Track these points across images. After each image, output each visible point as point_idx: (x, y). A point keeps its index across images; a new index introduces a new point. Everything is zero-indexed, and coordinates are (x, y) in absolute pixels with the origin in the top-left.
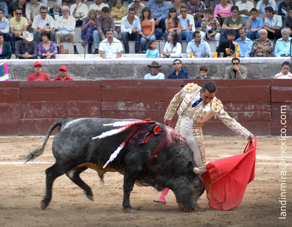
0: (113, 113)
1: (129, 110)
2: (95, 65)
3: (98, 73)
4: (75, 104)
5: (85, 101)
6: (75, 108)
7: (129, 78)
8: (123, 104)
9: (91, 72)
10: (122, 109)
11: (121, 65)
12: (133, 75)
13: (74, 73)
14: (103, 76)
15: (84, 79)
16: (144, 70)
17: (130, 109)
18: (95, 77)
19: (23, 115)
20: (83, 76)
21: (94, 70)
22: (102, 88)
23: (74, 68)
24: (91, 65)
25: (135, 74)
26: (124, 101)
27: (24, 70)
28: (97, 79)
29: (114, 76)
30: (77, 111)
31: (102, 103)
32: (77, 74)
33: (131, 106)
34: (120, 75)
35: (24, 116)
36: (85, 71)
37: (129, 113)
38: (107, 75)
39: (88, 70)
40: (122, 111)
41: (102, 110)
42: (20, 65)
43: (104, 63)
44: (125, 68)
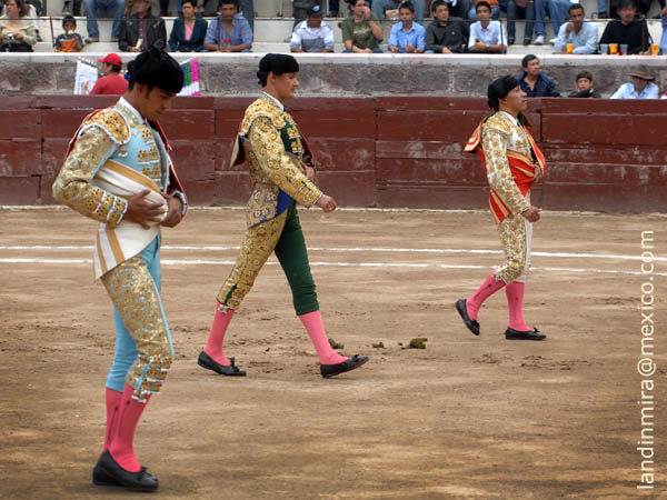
0: (399, 162)
1: (431, 156)
2: (371, 66)
3: (378, 83)
4: (325, 144)
5: (345, 139)
6: (324, 151)
7: (439, 94)
8: (419, 145)
9: (362, 80)
10: (417, 155)
11: (424, 66)
12: (446, 88)
13: (329, 81)
14: (387, 88)
15: (350, 95)
16: (470, 78)
17: (433, 156)
18: (372, 90)
19: (220, 164)
20: (346, 88)
21: (369, 76)
22: (379, 113)
23: (329, 71)
24: (363, 65)
25: (452, 85)
26: (422, 139)
27: (231, 74)
28: (375, 94)
29: (409, 89)
30: (326, 159)
31: (378, 142)
32: (335, 84)
33: (436, 150)
34: (421, 87)
35: (223, 167)
36: (352, 77)
37: (431, 164)
38: (395, 85)
39: (359, 76)
40: (418, 159)
41: (378, 156)
42: (222, 65)
43: (390, 63)
44: (432, 73)
